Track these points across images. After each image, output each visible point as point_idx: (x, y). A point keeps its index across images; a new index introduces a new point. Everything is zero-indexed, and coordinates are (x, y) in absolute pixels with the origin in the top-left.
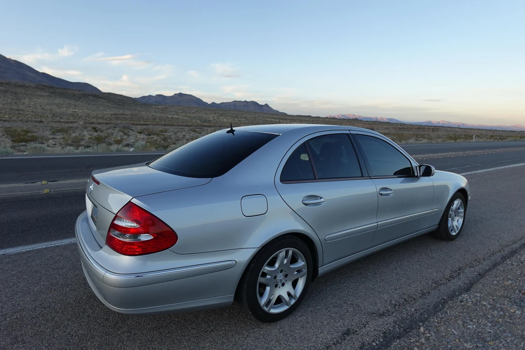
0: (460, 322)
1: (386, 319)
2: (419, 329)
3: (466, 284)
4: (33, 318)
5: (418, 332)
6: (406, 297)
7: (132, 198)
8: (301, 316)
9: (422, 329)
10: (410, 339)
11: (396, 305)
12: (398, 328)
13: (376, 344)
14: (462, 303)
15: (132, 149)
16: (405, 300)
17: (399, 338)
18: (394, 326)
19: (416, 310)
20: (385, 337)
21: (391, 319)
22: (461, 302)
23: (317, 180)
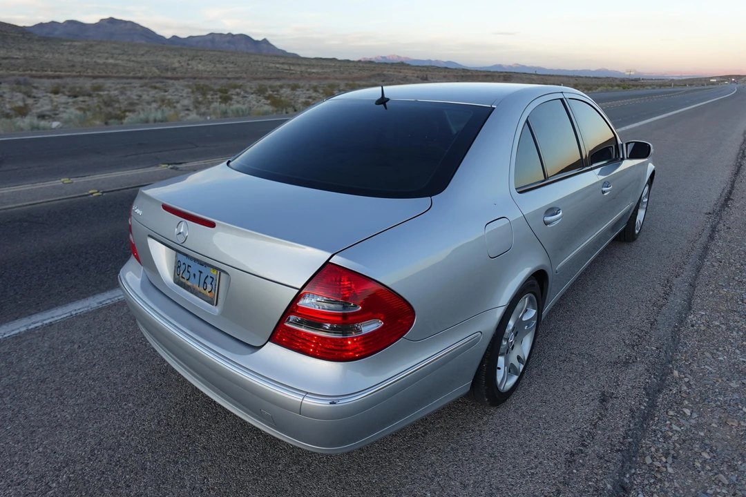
0: (707, 354)
1: (635, 368)
2: (672, 373)
3: (685, 301)
4: (103, 473)
5: (673, 377)
6: (636, 331)
7: (330, 255)
9: (676, 373)
10: (671, 390)
11: (633, 346)
12: (654, 378)
13: (644, 406)
14: (695, 328)
15: (55, 124)
16: (639, 336)
17: (659, 391)
18: (650, 377)
19: (657, 348)
20: (648, 394)
21: (641, 368)
22: (693, 326)
23: (546, 181)
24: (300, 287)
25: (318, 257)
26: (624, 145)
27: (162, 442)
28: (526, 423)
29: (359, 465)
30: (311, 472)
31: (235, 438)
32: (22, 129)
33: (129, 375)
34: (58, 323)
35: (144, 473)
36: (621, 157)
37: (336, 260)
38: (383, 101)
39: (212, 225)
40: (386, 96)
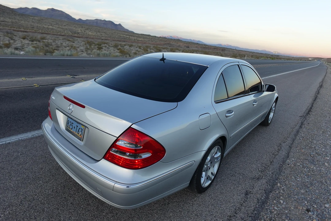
0: (293, 177)
1: (262, 181)
2: (277, 184)
3: (286, 153)
5: (277, 186)
6: (264, 165)
7: (131, 124)
8: (216, 185)
9: (279, 184)
10: (276, 192)
11: (262, 171)
12: (269, 186)
13: (264, 198)
14: (289, 165)
15: (22, 53)
16: (265, 167)
17: (271, 192)
18: (267, 185)
19: (272, 173)
20: (266, 193)
21: (264, 181)
22: (288, 165)
23: (228, 99)
24: (118, 136)
25: (126, 124)
26: (265, 86)
27: (53, 199)
28: (212, 202)
29: (138, 216)
30: (117, 217)
31: (86, 200)
32: (7, 54)
33: (42, 169)
34: (12, 143)
35: (43, 213)
36: (263, 90)
37: (134, 126)
38: (163, 59)
39: (84, 107)
40: (164, 58)
